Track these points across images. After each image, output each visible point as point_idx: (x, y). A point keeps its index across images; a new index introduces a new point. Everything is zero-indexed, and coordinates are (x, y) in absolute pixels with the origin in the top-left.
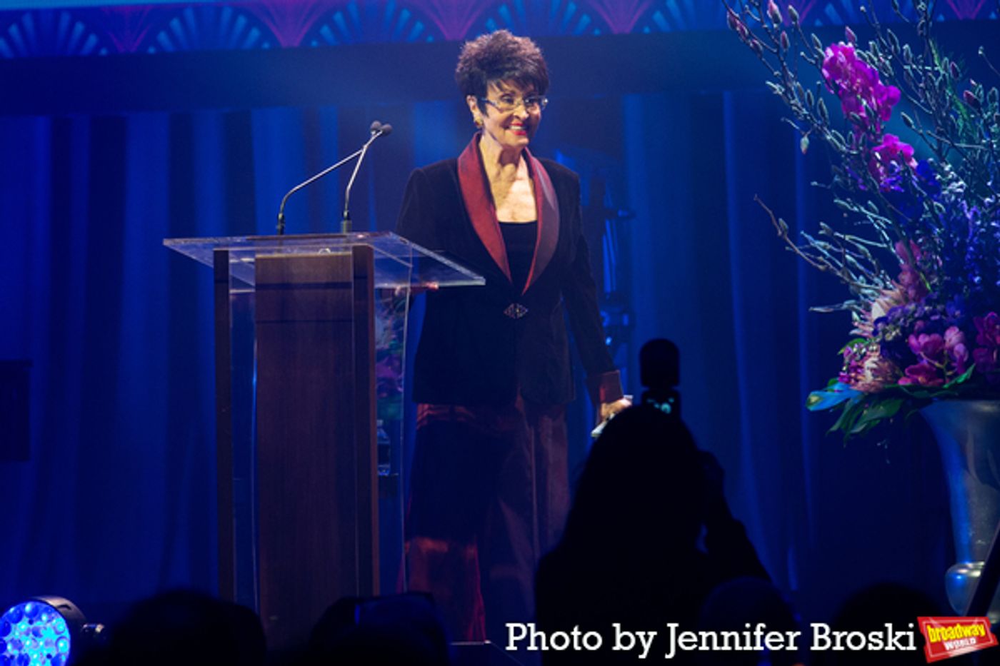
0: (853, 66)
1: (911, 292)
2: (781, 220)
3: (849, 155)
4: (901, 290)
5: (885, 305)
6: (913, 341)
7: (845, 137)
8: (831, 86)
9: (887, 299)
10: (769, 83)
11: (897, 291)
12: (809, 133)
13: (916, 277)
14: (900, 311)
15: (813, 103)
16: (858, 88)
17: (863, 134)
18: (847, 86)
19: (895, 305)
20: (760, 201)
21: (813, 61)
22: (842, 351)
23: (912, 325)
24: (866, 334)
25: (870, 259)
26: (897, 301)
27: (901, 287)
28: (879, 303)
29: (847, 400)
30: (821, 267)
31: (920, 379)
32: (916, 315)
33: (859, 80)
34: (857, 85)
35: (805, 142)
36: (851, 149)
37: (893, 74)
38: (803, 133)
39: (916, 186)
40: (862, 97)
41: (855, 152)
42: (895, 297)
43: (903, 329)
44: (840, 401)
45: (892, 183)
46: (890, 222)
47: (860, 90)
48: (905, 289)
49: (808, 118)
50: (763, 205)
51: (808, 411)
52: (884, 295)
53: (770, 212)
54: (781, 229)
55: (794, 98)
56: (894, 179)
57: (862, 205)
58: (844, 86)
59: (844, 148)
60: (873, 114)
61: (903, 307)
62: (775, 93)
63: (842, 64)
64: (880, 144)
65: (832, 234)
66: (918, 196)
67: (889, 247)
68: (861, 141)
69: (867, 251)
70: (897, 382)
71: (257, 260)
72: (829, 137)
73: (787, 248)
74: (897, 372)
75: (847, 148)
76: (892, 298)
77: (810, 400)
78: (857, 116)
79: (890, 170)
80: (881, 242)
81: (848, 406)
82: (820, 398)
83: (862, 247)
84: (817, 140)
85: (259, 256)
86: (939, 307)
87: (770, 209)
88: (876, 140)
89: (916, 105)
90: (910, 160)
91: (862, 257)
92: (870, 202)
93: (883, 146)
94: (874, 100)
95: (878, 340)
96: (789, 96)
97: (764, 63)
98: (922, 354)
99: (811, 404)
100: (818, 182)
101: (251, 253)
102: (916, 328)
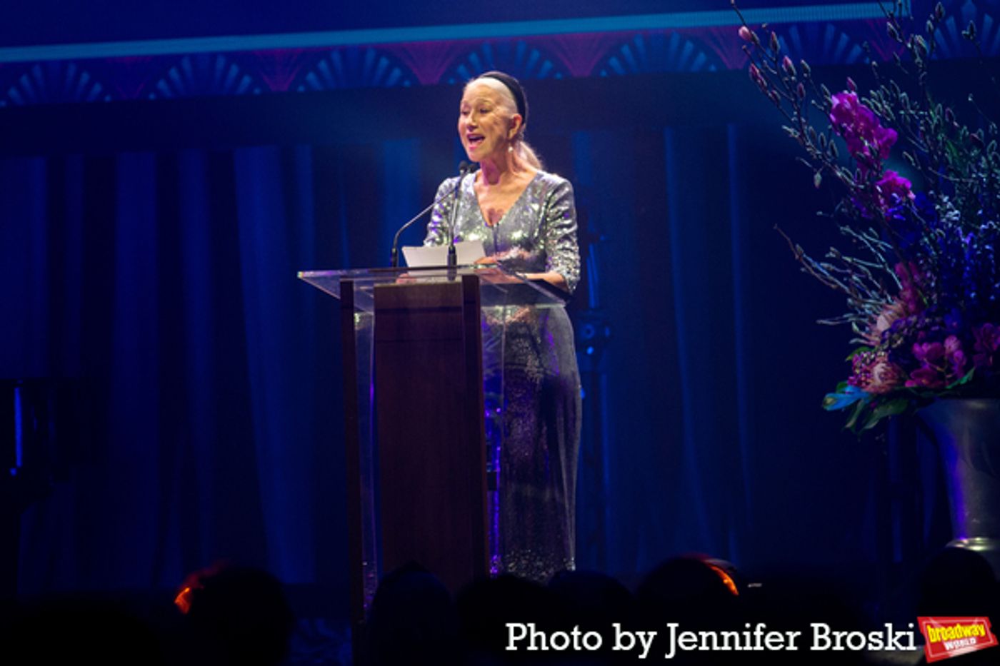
0: (856, 112)
1: (911, 307)
2: (798, 246)
3: (856, 189)
4: (902, 305)
5: (889, 317)
6: (917, 349)
7: (854, 174)
8: (838, 129)
9: (891, 313)
10: (785, 128)
11: (899, 306)
12: (821, 169)
13: (915, 294)
14: (904, 322)
15: (825, 144)
16: (861, 130)
17: (868, 171)
18: (853, 128)
19: (897, 318)
20: (780, 231)
21: (823, 108)
22: (849, 358)
23: (915, 335)
24: (872, 343)
25: (870, 278)
26: (900, 315)
27: (903, 302)
28: (885, 316)
29: (858, 401)
30: (833, 286)
31: (924, 381)
32: (918, 326)
33: (862, 124)
34: (861, 128)
35: (818, 178)
36: (858, 183)
37: (894, 118)
38: (815, 170)
39: (916, 214)
40: (865, 138)
41: (862, 187)
42: (898, 311)
43: (906, 338)
44: (852, 402)
45: (895, 213)
46: (889, 246)
47: (863, 133)
48: (905, 304)
49: (820, 157)
50: (783, 234)
51: (826, 411)
52: (887, 309)
53: (789, 239)
54: (798, 254)
55: (808, 141)
56: (896, 209)
57: (864, 231)
58: (850, 129)
59: (853, 183)
60: (876, 153)
61: (906, 319)
62: (791, 136)
63: (847, 110)
64: (881, 179)
65: (841, 257)
66: (918, 223)
67: (885, 268)
68: (866, 178)
69: (868, 271)
70: (903, 384)
71: (376, 288)
72: (839, 174)
73: (803, 270)
74: (903, 376)
75: (855, 183)
76: (895, 312)
77: (826, 401)
78: (862, 155)
79: (891, 201)
80: (878, 264)
81: (860, 406)
82: (835, 399)
83: (863, 268)
84: (829, 176)
85: (377, 285)
86: (937, 319)
87: (789, 236)
88: (878, 176)
89: (914, 145)
90: (908, 193)
91: (864, 276)
92: (871, 229)
93: (884, 181)
94: (875, 141)
95: (885, 347)
96: (804, 139)
97: (781, 110)
98: (925, 360)
99: (828, 405)
100: (823, 213)
101: (370, 283)
102: (919, 337)
